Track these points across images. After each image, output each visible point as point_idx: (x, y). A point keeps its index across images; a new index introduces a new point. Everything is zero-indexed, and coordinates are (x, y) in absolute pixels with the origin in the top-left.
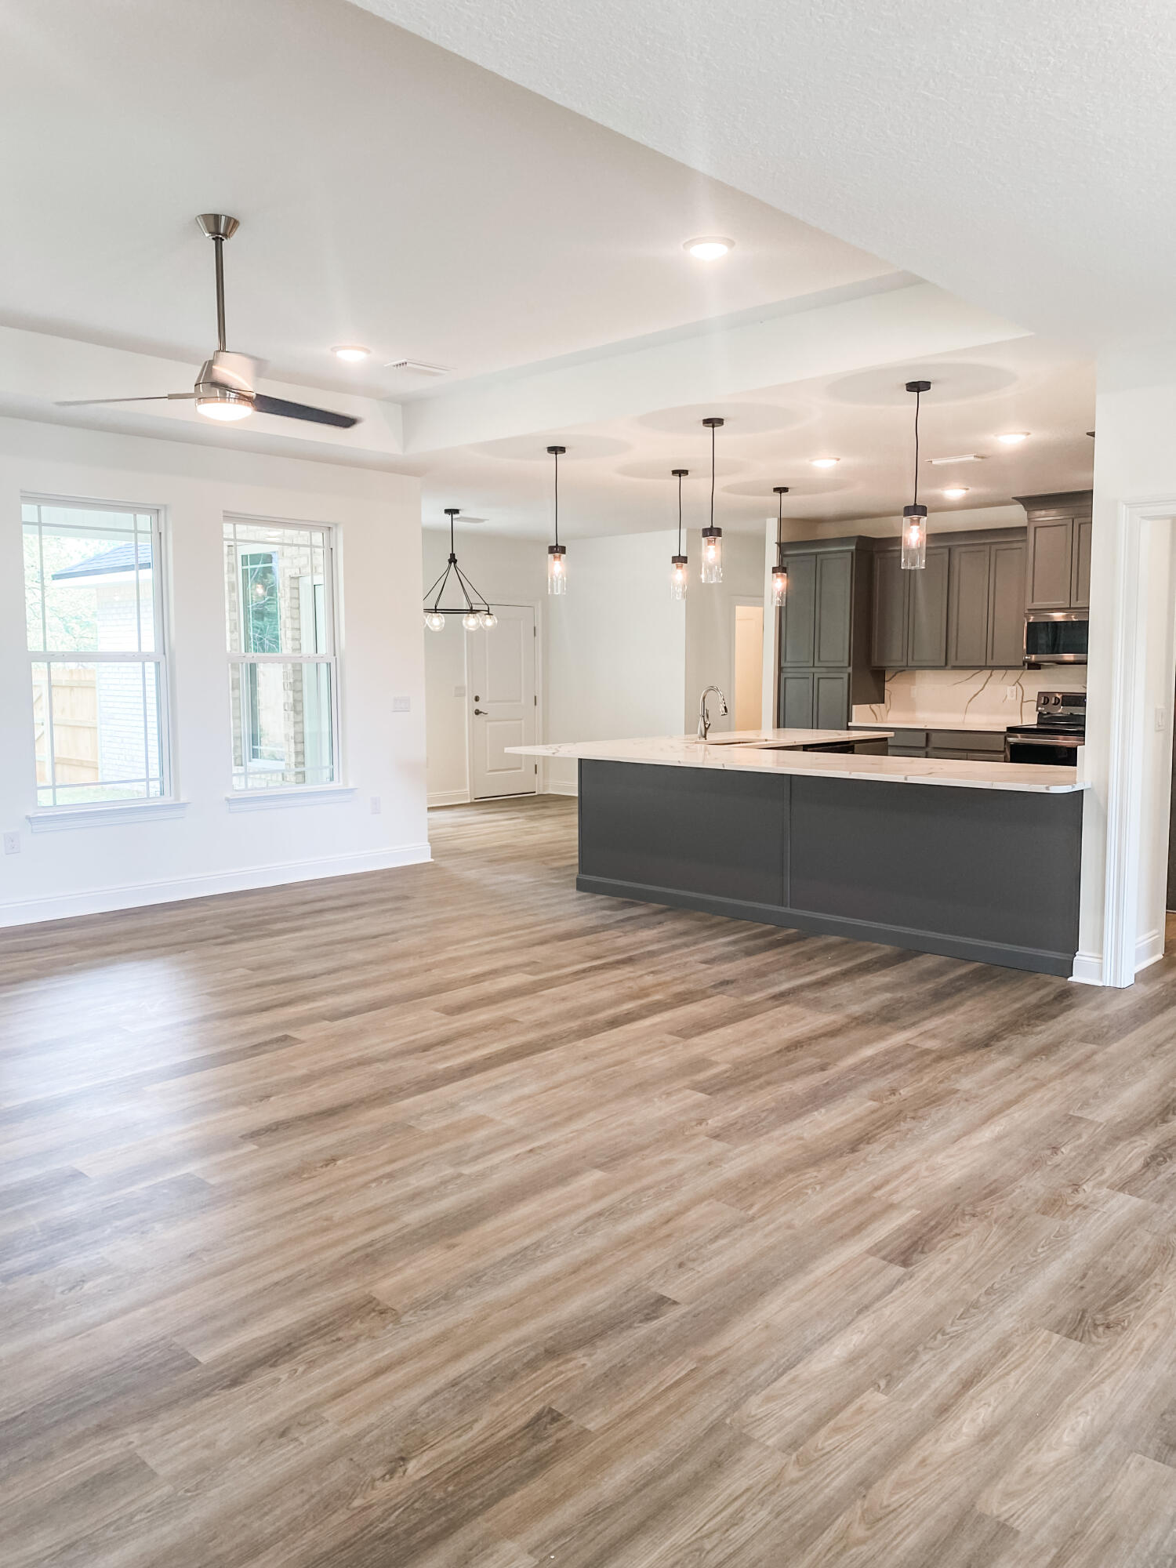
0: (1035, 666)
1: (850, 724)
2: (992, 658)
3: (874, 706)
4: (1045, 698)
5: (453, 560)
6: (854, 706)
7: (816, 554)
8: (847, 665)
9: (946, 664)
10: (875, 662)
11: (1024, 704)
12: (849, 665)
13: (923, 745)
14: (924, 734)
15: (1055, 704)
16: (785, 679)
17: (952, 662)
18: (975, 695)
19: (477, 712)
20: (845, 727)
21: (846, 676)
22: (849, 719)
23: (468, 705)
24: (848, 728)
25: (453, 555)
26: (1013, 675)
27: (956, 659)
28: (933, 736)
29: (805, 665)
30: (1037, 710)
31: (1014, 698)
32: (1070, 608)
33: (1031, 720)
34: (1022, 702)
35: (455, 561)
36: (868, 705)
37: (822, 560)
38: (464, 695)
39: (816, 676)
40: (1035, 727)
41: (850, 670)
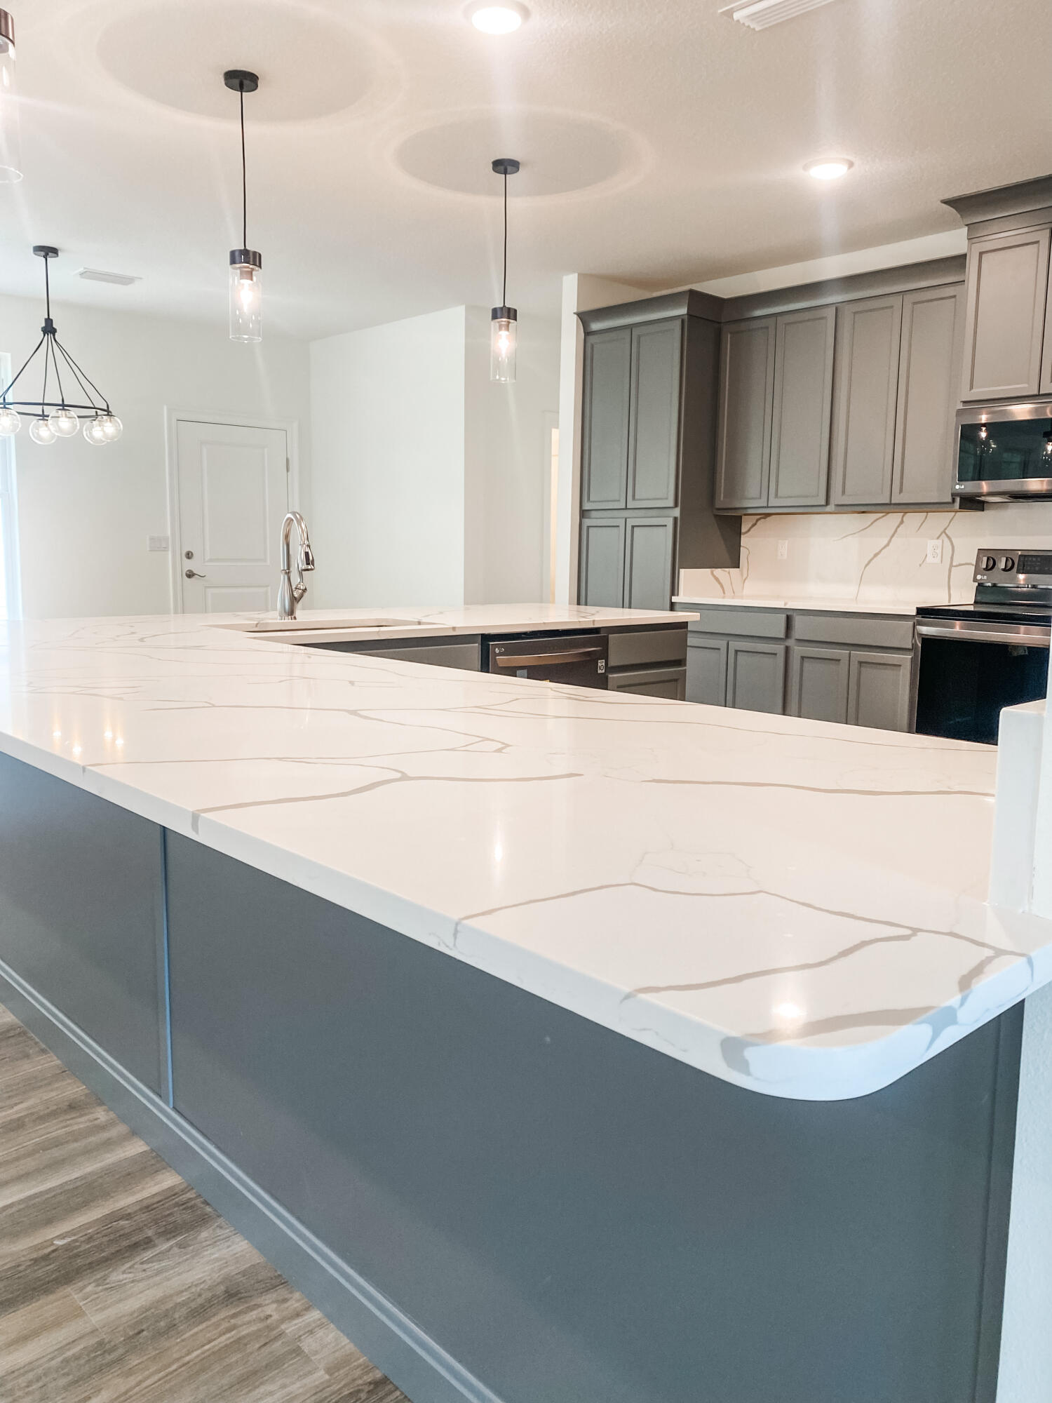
0: (972, 503)
1: (674, 599)
2: (901, 491)
3: (718, 572)
4: (989, 560)
5: (49, 329)
6: (682, 571)
7: (630, 327)
8: (671, 504)
9: (827, 503)
10: (721, 500)
11: (953, 569)
12: (676, 505)
13: (782, 635)
14: (784, 616)
15: (1004, 570)
16: (588, 527)
17: (836, 498)
18: (876, 555)
19: (190, 575)
20: (668, 606)
21: (670, 523)
22: (674, 591)
23: (171, 565)
24: (672, 607)
25: (49, 321)
26: (938, 520)
27: (843, 492)
28: (798, 621)
29: (616, 506)
30: (975, 580)
31: (938, 560)
32: (1039, 396)
33: (964, 597)
34: (951, 566)
35: (53, 331)
36: (709, 570)
37: (639, 337)
38: (166, 549)
39: (630, 523)
40: (971, 608)
41: (677, 512)
